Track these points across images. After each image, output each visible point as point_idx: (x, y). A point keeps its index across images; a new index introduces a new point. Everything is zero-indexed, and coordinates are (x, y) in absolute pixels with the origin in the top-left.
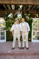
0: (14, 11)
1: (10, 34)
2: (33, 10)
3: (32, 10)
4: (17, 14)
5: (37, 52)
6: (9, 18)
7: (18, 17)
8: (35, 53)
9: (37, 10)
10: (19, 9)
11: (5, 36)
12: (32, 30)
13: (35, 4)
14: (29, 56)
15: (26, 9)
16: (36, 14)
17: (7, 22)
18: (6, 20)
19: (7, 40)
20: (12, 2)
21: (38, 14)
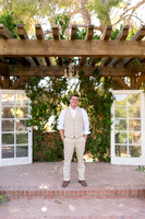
0: (58, 71)
1: (43, 139)
2: (115, 65)
3: (110, 65)
4: (65, 80)
5: (122, 188)
6: (40, 90)
7: (68, 87)
8: (116, 191)
11: (30, 144)
13: (113, 53)
14: (98, 200)
15: (93, 65)
16: (124, 76)
17: (36, 102)
18: (33, 98)
20: (51, 51)
21: (131, 77)
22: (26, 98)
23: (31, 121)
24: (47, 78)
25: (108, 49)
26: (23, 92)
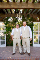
0: (15, 15)
1: (10, 38)
4: (17, 18)
7: (18, 21)
9: (37, 14)
10: (19, 13)
12: (33, 34)
15: (27, 13)
16: (37, 17)
17: (7, 26)
18: (6, 24)
19: (7, 45)
20: (12, 6)
22: (4, 24)
23: (5, 32)
24: (11, 18)
25: (34, 6)
26: (3, 22)
